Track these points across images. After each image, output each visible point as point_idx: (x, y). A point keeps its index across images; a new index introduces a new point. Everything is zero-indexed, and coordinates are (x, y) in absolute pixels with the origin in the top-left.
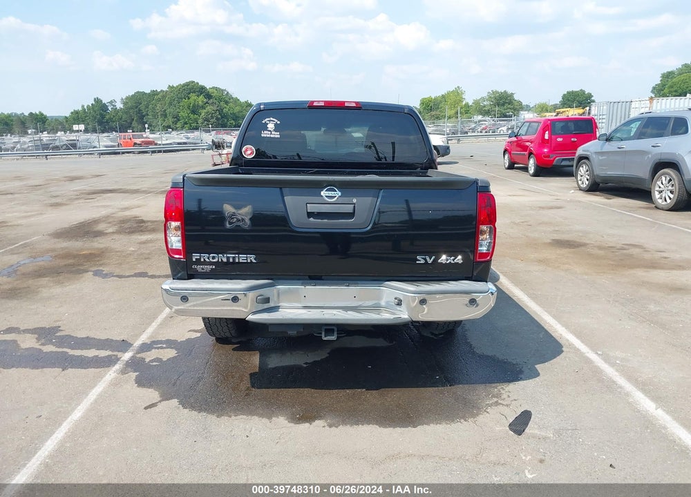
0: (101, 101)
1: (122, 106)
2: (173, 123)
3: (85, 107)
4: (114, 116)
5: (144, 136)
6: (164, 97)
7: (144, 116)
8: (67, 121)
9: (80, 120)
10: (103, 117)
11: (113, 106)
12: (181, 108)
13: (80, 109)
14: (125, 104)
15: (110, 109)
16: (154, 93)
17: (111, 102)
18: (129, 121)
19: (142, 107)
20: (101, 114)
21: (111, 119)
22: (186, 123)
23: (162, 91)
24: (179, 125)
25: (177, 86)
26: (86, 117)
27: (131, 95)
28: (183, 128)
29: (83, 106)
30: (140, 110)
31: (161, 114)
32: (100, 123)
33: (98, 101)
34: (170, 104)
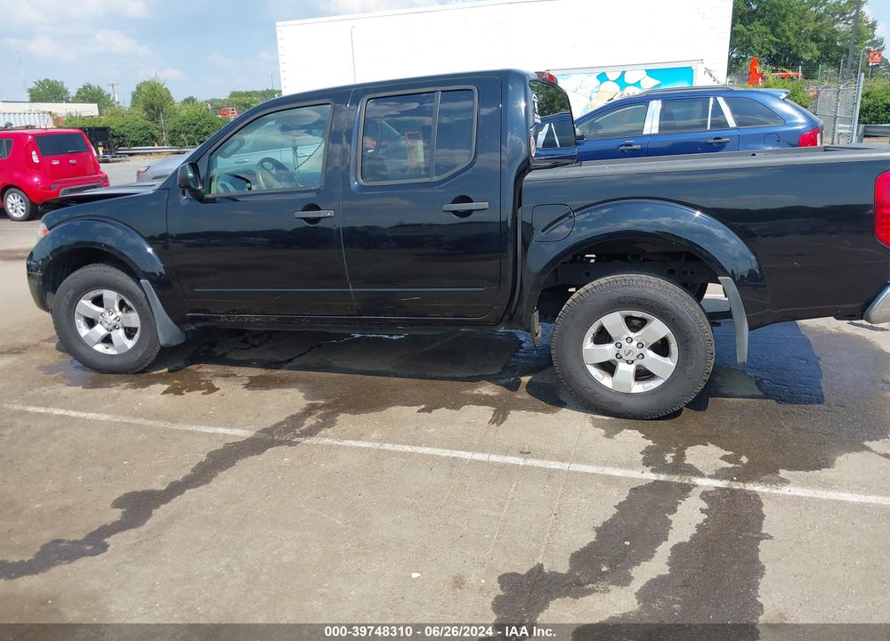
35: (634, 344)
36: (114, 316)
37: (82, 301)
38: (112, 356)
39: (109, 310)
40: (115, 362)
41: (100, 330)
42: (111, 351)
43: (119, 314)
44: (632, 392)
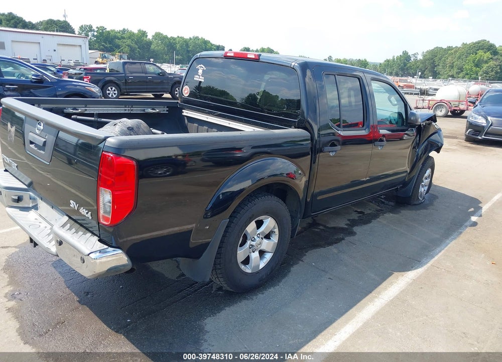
0: (408, 53)
1: (421, 58)
2: (456, 73)
3: (395, 58)
4: (413, 65)
5: (408, 81)
6: (456, 52)
7: (436, 66)
8: (380, 66)
9: (389, 66)
10: (405, 65)
11: (416, 57)
12: (467, 61)
13: (391, 58)
14: (424, 56)
15: (412, 60)
16: (450, 48)
17: (414, 55)
18: (423, 69)
19: (436, 59)
20: (404, 63)
21: (410, 66)
22: (467, 74)
23: (456, 47)
24: (461, 75)
25: (470, 44)
26: (393, 64)
27: (431, 49)
28: (463, 78)
29: (394, 57)
30: (434, 61)
31: (450, 66)
32: (402, 69)
33: (405, 53)
34: (459, 58)
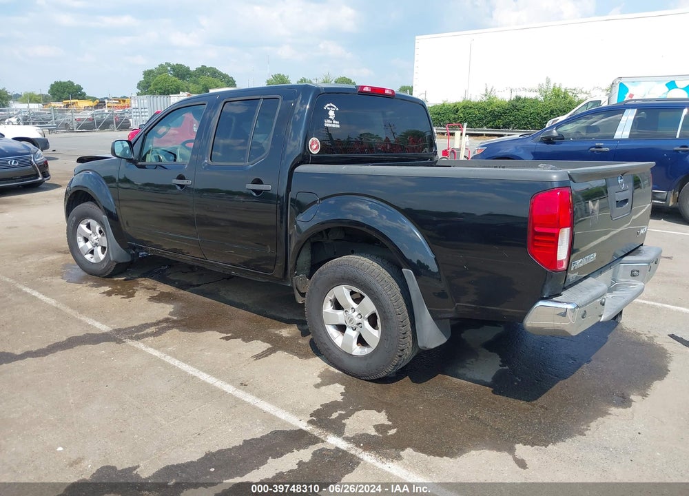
35: (356, 313)
36: (96, 237)
37: (81, 225)
38: (93, 263)
39: (94, 233)
40: (94, 268)
41: (89, 245)
42: (93, 260)
43: (99, 236)
44: (353, 354)
